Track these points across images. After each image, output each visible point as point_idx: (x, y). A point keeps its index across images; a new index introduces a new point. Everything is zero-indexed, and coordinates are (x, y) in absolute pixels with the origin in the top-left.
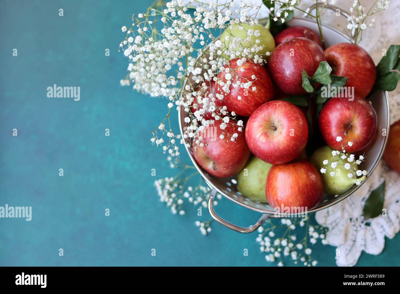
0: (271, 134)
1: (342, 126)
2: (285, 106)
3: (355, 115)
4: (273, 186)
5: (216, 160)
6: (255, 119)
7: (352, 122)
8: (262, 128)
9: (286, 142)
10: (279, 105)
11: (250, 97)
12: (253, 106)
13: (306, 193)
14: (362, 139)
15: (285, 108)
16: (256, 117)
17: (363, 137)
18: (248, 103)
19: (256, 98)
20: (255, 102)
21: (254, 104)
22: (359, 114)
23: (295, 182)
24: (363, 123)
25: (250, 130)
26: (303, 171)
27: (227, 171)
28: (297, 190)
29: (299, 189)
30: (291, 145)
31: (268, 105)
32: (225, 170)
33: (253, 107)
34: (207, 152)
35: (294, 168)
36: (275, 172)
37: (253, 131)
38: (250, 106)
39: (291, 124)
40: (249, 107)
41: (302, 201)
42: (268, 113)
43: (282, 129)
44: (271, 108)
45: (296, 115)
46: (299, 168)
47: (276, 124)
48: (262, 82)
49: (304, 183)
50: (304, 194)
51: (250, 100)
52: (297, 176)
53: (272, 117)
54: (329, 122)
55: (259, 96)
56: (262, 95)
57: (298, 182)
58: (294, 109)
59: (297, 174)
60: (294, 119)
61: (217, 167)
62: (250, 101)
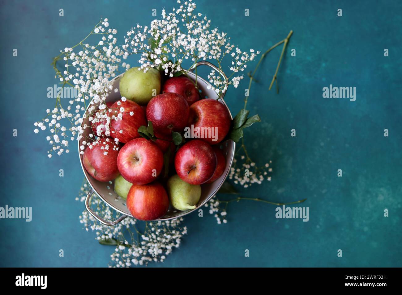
0: (133, 164)
1: (187, 166)
2: (148, 145)
3: (198, 161)
4: (130, 199)
5: (97, 169)
6: (125, 150)
7: (195, 165)
8: (127, 158)
9: (141, 172)
10: (144, 144)
14: (201, 178)
15: (147, 147)
16: (126, 149)
17: (202, 178)
18: (123, 137)
20: (128, 137)
22: (201, 161)
23: (144, 200)
24: (202, 168)
25: (119, 157)
26: (153, 193)
27: (104, 178)
28: (144, 206)
29: (146, 206)
30: (146, 175)
31: (137, 141)
32: (102, 177)
34: (91, 163)
36: (134, 189)
37: (121, 159)
39: (148, 160)
42: (135, 148)
43: (141, 162)
44: (137, 145)
45: (154, 154)
46: (150, 190)
47: (139, 157)
48: (135, 124)
49: (151, 202)
50: (149, 210)
52: (147, 195)
53: (136, 151)
54: (179, 162)
56: (134, 133)
57: (147, 200)
58: (154, 149)
59: (148, 194)
60: (151, 156)
61: (97, 174)
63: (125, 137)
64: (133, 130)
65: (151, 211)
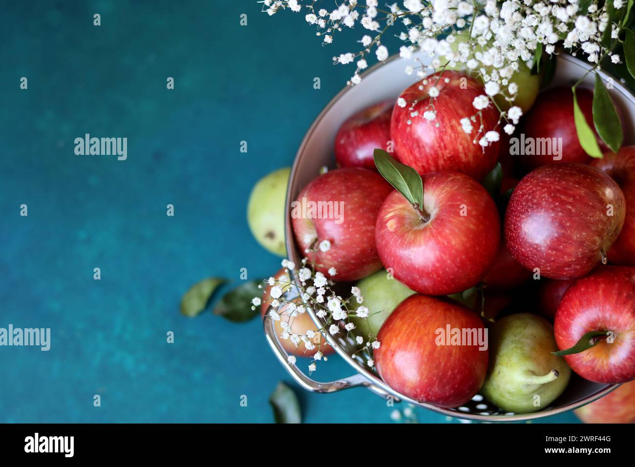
11: (449, 138)
12: (445, 158)
13: (442, 367)
18: (440, 147)
19: (458, 145)
20: (452, 153)
21: (449, 155)
33: (445, 160)
35: (445, 313)
38: (440, 155)
40: (438, 155)
41: (427, 378)
50: (437, 368)
51: (445, 142)
55: (466, 145)
62: (445, 145)
63: (446, 148)
65: (440, 374)
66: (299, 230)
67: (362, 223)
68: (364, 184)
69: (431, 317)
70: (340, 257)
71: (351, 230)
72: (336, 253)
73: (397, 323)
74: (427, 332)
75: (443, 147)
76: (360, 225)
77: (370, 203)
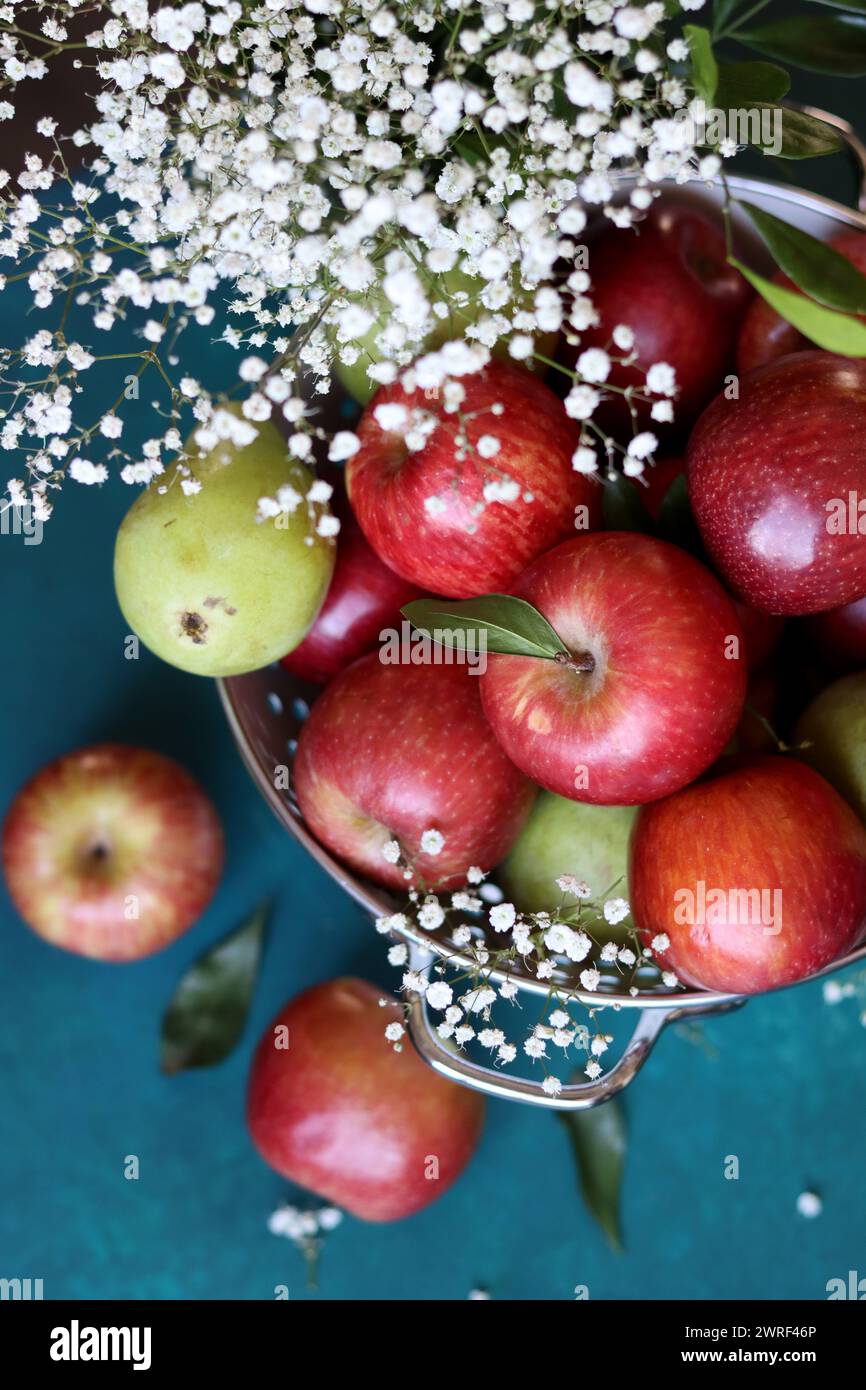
12: (525, 531)
18: (504, 520)
20: (532, 514)
21: (529, 523)
26: (778, 805)
33: (526, 537)
35: (739, 799)
38: (513, 533)
40: (510, 536)
48: (543, 424)
55: (544, 482)
63: (516, 516)
64: (543, 459)
66: (347, 847)
67: (464, 754)
68: (407, 683)
69: (722, 824)
70: (467, 840)
71: (454, 780)
72: (456, 838)
73: (670, 879)
74: (737, 856)
75: (510, 518)
76: (466, 758)
77: (447, 705)
